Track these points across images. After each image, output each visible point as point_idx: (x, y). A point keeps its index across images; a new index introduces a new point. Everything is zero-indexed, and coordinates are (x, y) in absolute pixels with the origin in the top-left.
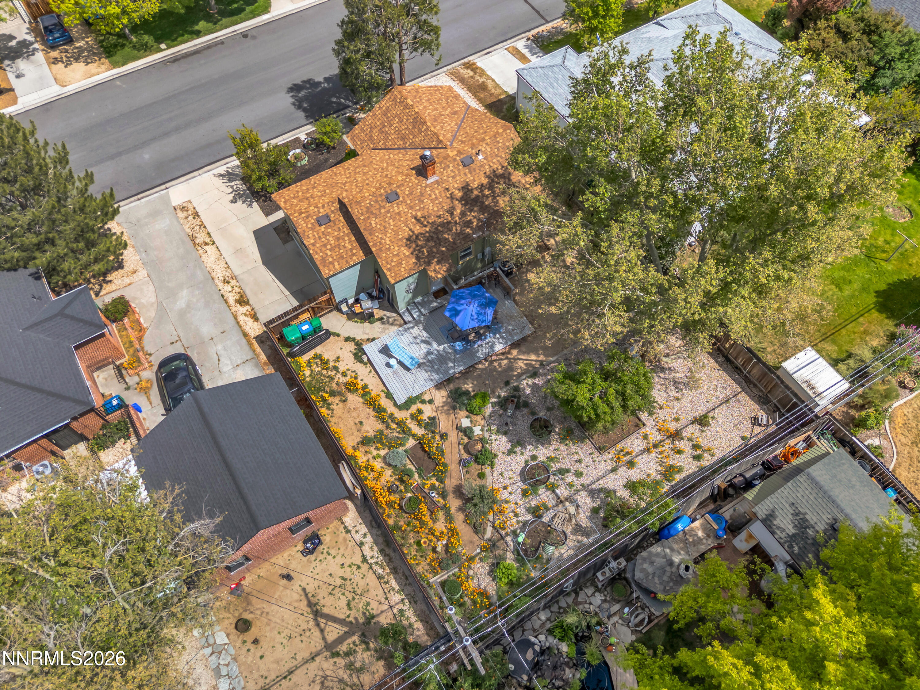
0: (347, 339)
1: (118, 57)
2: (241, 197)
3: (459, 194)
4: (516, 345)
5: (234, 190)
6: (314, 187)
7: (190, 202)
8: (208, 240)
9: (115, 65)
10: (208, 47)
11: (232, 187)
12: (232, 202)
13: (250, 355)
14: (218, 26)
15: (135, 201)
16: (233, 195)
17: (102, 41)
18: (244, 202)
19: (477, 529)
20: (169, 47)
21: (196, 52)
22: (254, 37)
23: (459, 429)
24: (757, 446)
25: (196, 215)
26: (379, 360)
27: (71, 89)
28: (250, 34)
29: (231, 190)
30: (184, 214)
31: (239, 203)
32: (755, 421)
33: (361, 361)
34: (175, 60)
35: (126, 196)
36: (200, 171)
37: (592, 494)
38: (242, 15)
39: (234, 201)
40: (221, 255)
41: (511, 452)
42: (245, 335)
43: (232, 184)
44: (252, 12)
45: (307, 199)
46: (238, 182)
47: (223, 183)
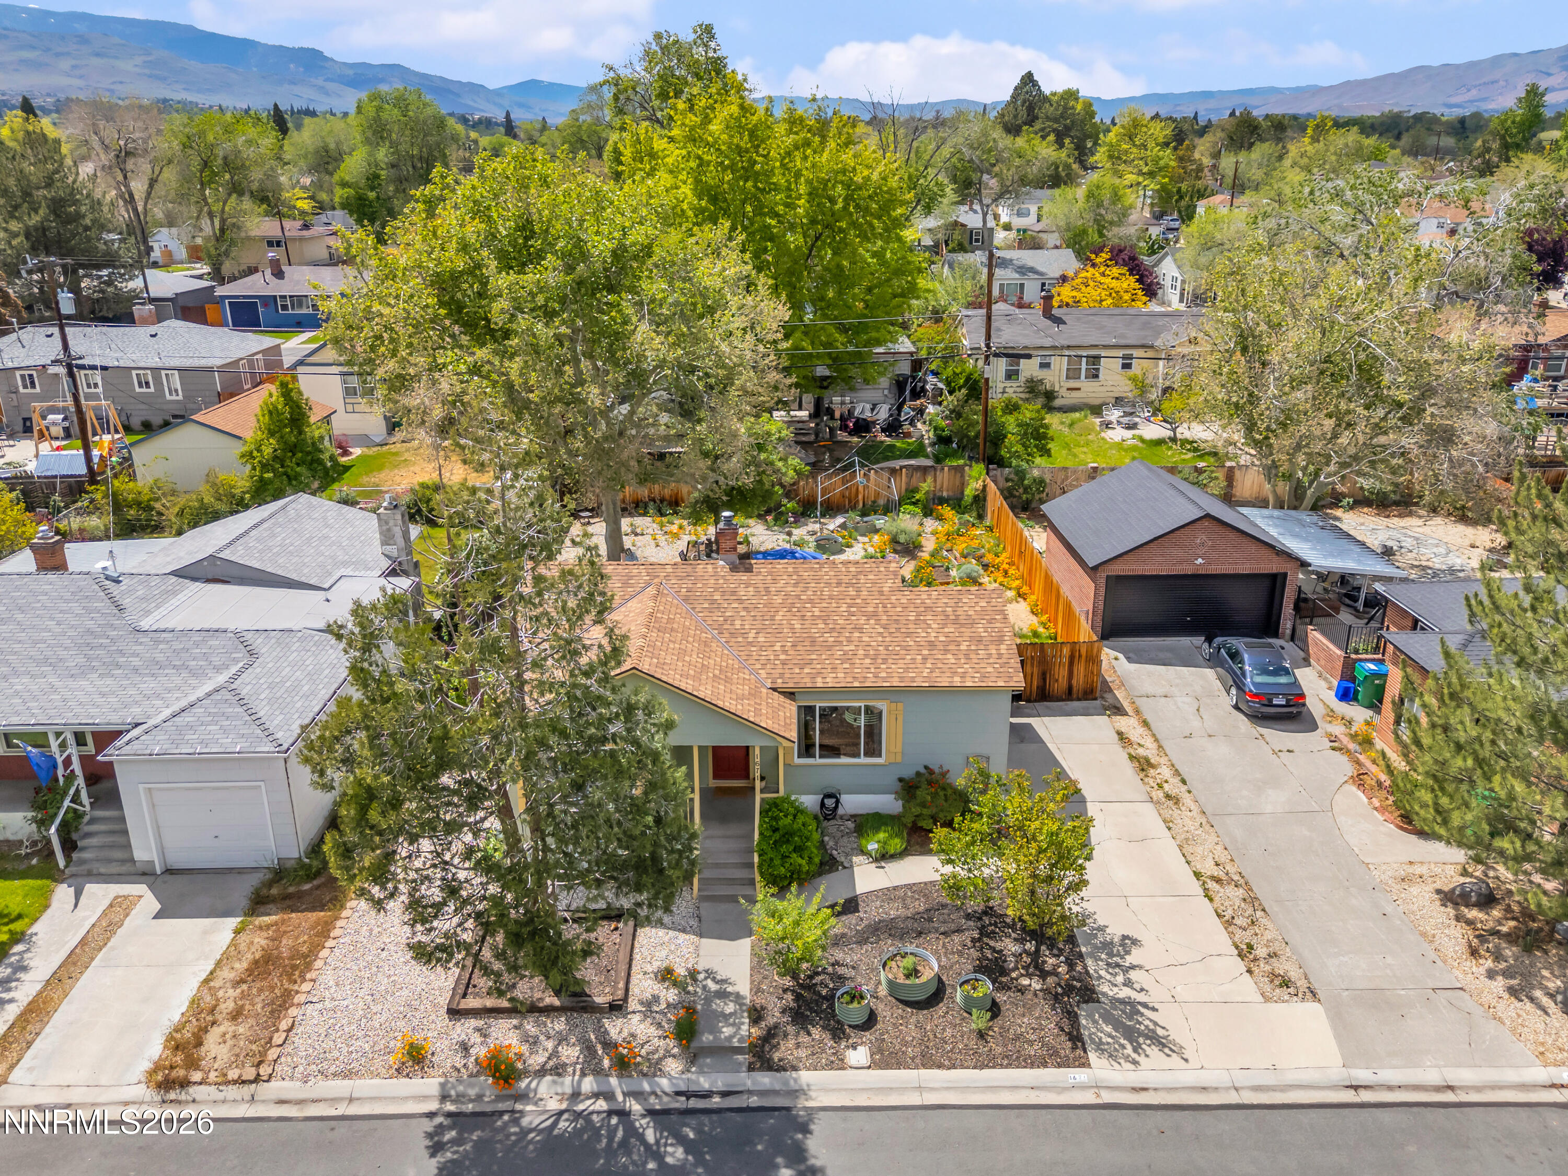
2: (1107, 946)
5: (1126, 970)
6: (932, 645)
7: (1267, 999)
8: (1211, 885)
11: (1128, 983)
12: (1135, 942)
15: (1467, 1089)
16: (1129, 960)
18: (1102, 929)
25: (1245, 952)
29: (1133, 975)
30: (1281, 967)
31: (1115, 931)
35: (1503, 1111)
36: (1232, 1098)
39: (1128, 942)
40: (1180, 847)
43: (1124, 993)
45: (956, 621)
46: (1105, 988)
47: (1154, 1009)
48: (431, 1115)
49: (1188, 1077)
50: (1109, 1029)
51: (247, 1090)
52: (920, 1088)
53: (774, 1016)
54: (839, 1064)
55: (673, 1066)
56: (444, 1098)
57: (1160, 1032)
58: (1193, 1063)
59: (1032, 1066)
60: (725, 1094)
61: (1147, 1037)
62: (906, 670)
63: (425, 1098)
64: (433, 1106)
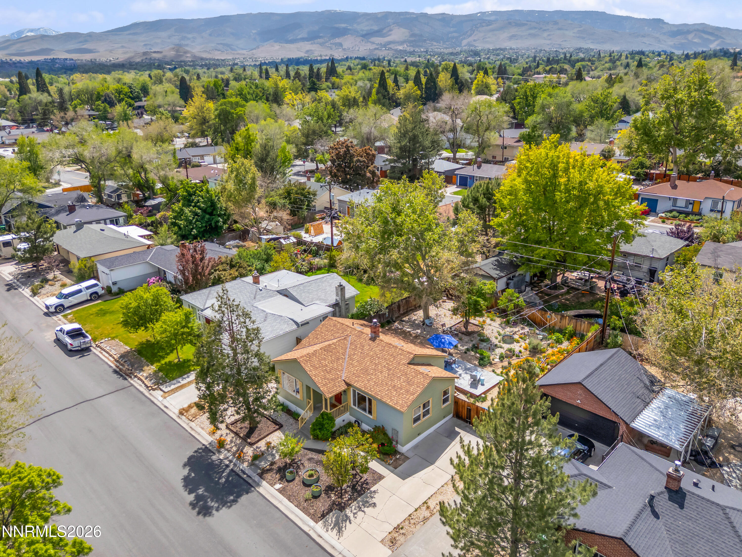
2: (366, 502)
5: (360, 510)
7: (381, 542)
11: (355, 513)
12: (374, 506)
16: (365, 509)
25: (398, 528)
29: (359, 513)
30: (400, 538)
43: (350, 515)
46: (348, 511)
47: (350, 523)
48: (204, 445)
49: (334, 542)
50: (334, 519)
51: (188, 421)
52: (280, 502)
53: (275, 467)
54: (272, 485)
55: (246, 464)
56: (210, 443)
57: (343, 529)
58: (339, 541)
59: (306, 514)
60: (248, 476)
61: (339, 528)
62: (380, 391)
63: (207, 441)
64: (206, 443)
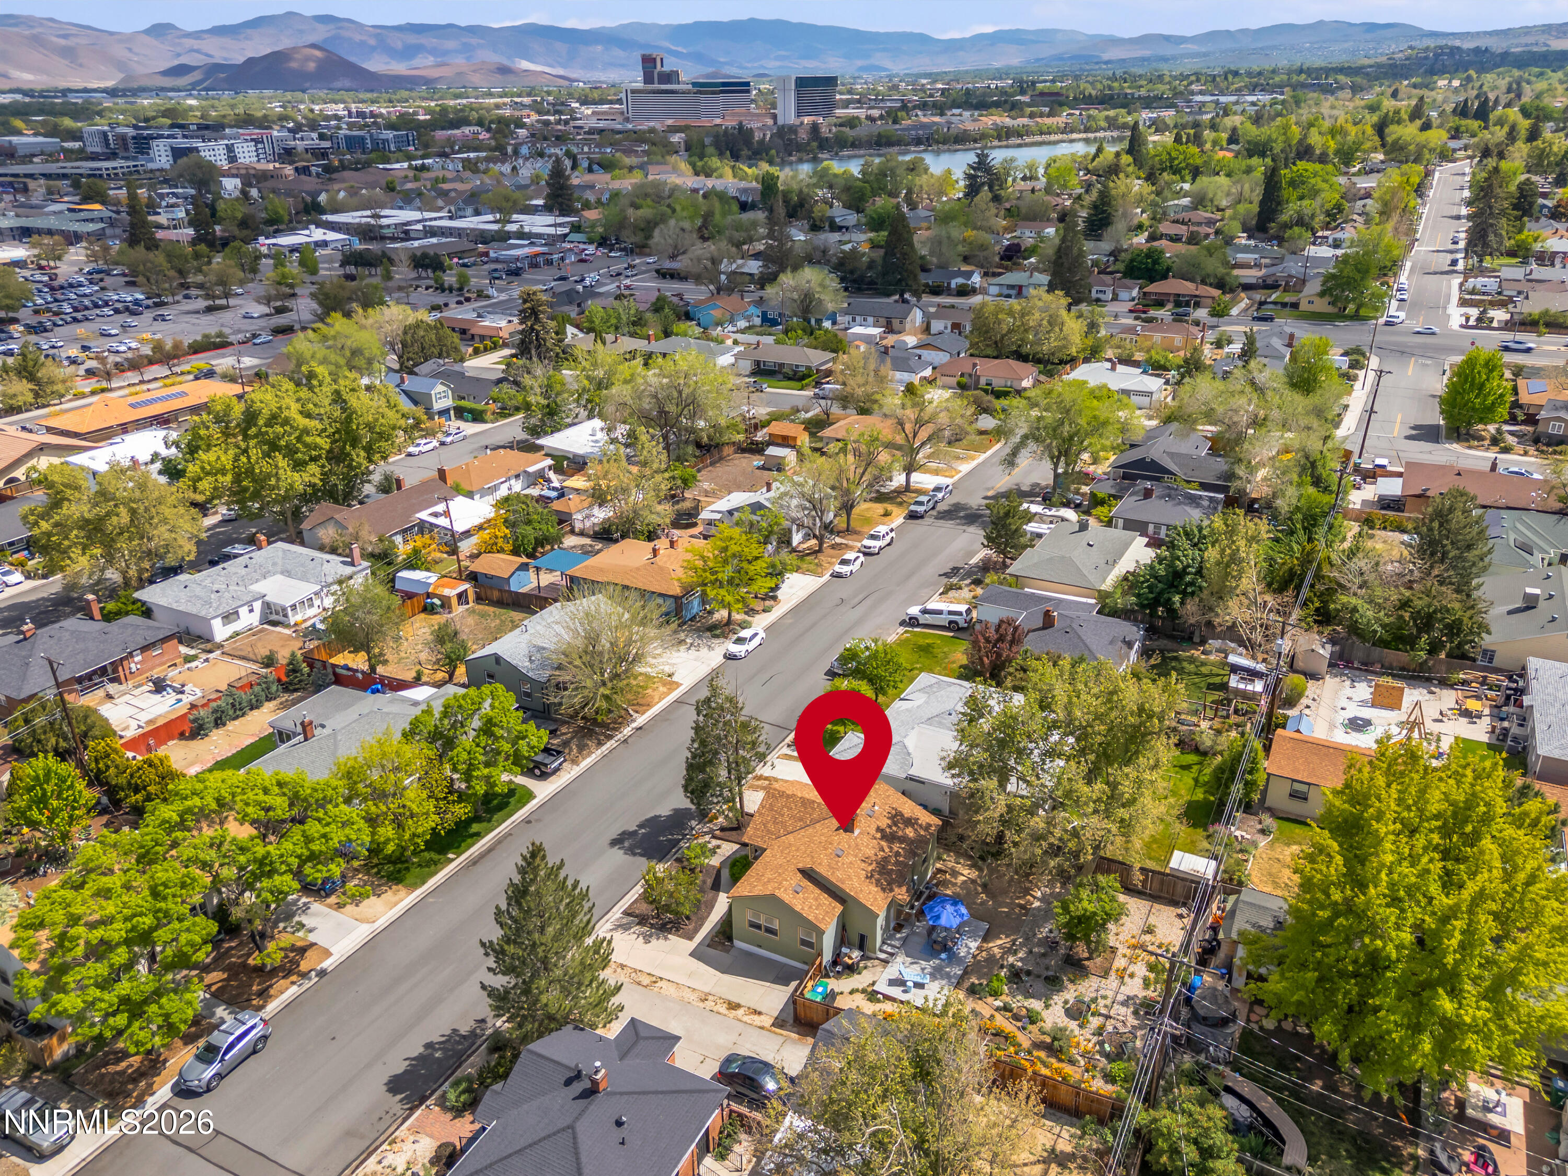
0: (851, 993)
1: (410, 878)
2: (650, 937)
3: (879, 835)
4: (985, 939)
5: (638, 935)
8: (654, 979)
9: (413, 887)
10: (499, 842)
11: (635, 932)
12: (646, 943)
13: (781, 1039)
14: (494, 823)
16: (640, 938)
17: (378, 873)
18: (658, 940)
19: (1072, 1062)
20: (459, 855)
21: (490, 850)
22: (538, 820)
23: (998, 1009)
24: (1193, 928)
26: (896, 992)
27: (382, 922)
28: (531, 818)
29: (635, 936)
31: (654, 942)
32: (1181, 916)
33: (879, 1001)
34: (475, 862)
37: (1125, 1004)
38: (511, 807)
40: (677, 984)
41: (1047, 1006)
42: (762, 1028)
43: (633, 930)
44: (519, 801)
